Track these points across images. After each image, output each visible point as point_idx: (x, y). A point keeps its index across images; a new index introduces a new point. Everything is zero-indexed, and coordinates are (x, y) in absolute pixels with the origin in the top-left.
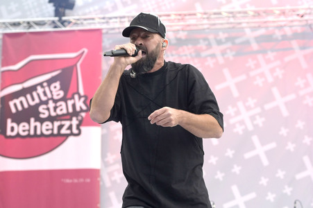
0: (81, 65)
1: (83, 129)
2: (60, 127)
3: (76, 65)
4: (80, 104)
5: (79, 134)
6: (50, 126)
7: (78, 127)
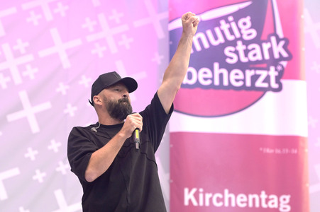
4: (278, 50)
5: (279, 89)
6: (241, 76)
7: (278, 79)
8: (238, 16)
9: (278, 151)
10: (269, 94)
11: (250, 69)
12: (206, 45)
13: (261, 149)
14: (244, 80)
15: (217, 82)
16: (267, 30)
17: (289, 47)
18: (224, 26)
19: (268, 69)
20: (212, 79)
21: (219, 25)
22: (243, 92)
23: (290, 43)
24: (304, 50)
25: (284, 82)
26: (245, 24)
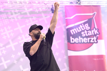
0: (95, 18)
1: (98, 41)
2: (90, 40)
3: (93, 18)
4: (96, 32)
5: (97, 42)
6: (86, 40)
7: (96, 40)
8: (84, 23)
9: (98, 59)
10: (94, 44)
11: (89, 37)
12: (77, 32)
13: (93, 59)
14: (87, 41)
15: (80, 42)
16: (93, 27)
17: (99, 31)
18: (81, 26)
19: (93, 37)
20: (79, 41)
21: (80, 26)
22: (87, 44)
23: (99, 30)
24: (103, 32)
25: (98, 40)
26: (86, 25)
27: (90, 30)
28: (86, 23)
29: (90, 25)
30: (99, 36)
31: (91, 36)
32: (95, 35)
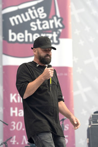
4: (58, 23)
5: (58, 43)
7: (57, 38)
11: (43, 33)
12: (21, 21)
15: (26, 40)
17: (63, 22)
20: (24, 38)
21: (27, 11)
27: (47, 19)
28: (41, 7)
29: (47, 11)
30: (62, 31)
31: (47, 30)
32: (55, 29)
